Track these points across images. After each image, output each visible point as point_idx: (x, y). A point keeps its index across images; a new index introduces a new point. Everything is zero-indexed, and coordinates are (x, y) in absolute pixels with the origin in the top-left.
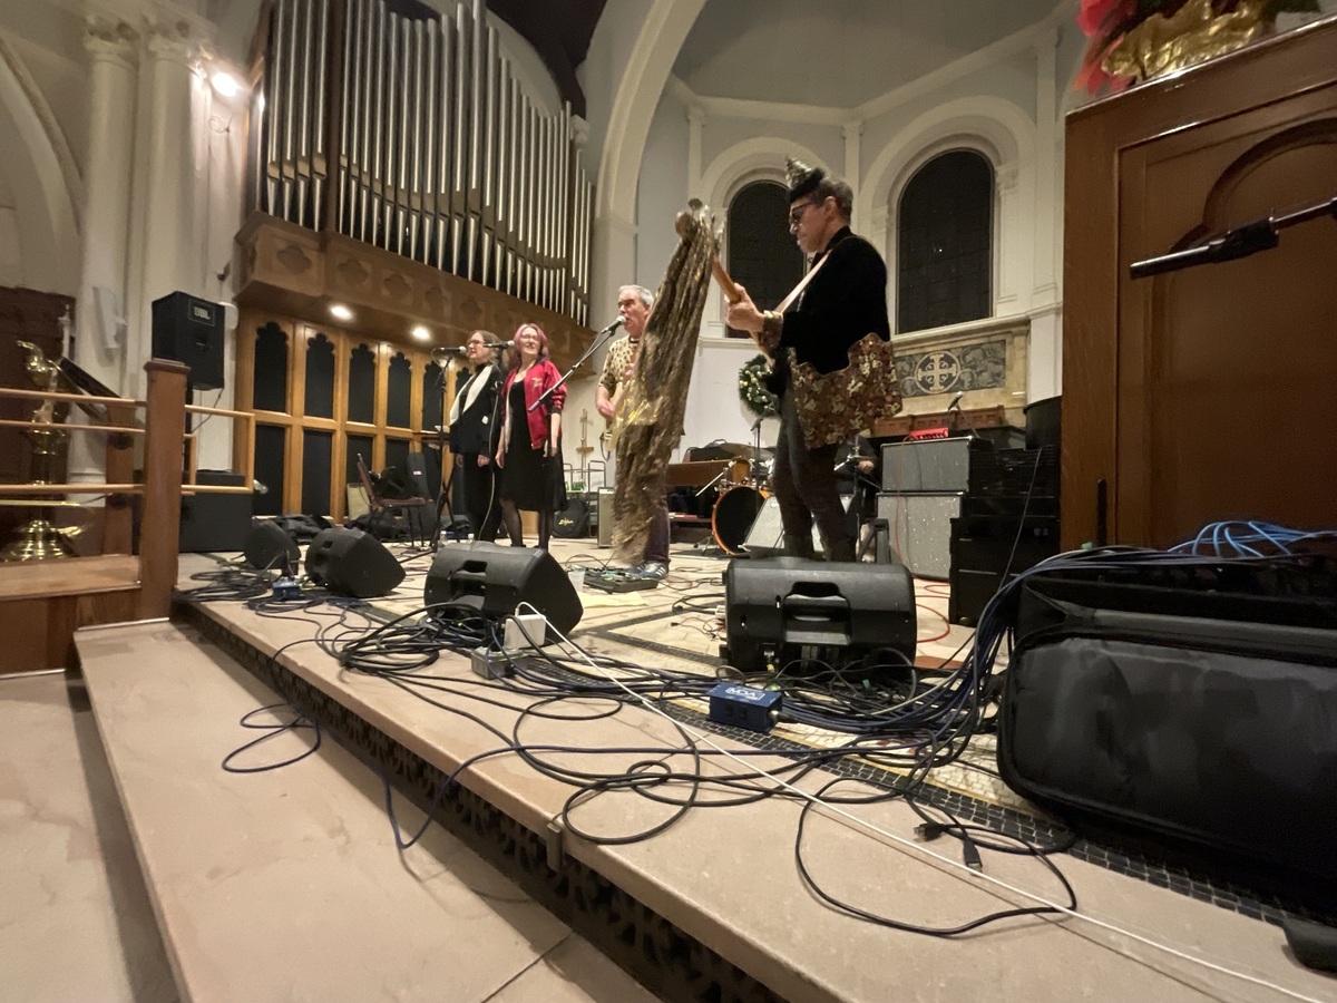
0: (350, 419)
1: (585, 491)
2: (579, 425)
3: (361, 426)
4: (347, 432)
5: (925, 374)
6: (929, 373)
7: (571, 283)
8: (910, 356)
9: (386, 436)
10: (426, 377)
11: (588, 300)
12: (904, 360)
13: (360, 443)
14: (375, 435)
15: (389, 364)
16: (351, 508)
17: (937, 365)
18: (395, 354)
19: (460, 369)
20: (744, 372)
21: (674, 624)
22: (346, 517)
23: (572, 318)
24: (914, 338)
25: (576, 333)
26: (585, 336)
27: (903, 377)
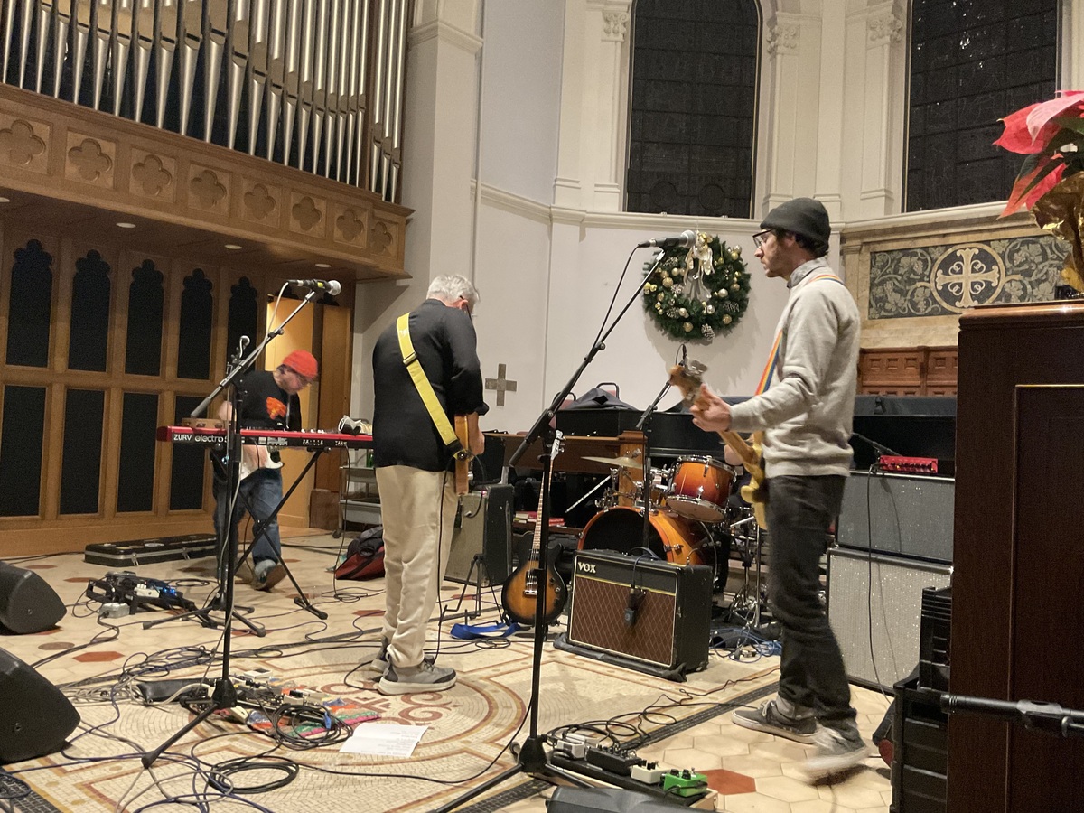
0: (9, 361)
5: (948, 279)
6: (954, 279)
7: (371, 133)
8: (924, 248)
9: (67, 386)
10: (133, 287)
11: (400, 159)
12: (916, 255)
15: (76, 270)
17: (967, 267)
18: (84, 256)
20: (651, 270)
23: (373, 190)
24: (933, 221)
25: (378, 213)
26: (395, 218)
27: (911, 282)
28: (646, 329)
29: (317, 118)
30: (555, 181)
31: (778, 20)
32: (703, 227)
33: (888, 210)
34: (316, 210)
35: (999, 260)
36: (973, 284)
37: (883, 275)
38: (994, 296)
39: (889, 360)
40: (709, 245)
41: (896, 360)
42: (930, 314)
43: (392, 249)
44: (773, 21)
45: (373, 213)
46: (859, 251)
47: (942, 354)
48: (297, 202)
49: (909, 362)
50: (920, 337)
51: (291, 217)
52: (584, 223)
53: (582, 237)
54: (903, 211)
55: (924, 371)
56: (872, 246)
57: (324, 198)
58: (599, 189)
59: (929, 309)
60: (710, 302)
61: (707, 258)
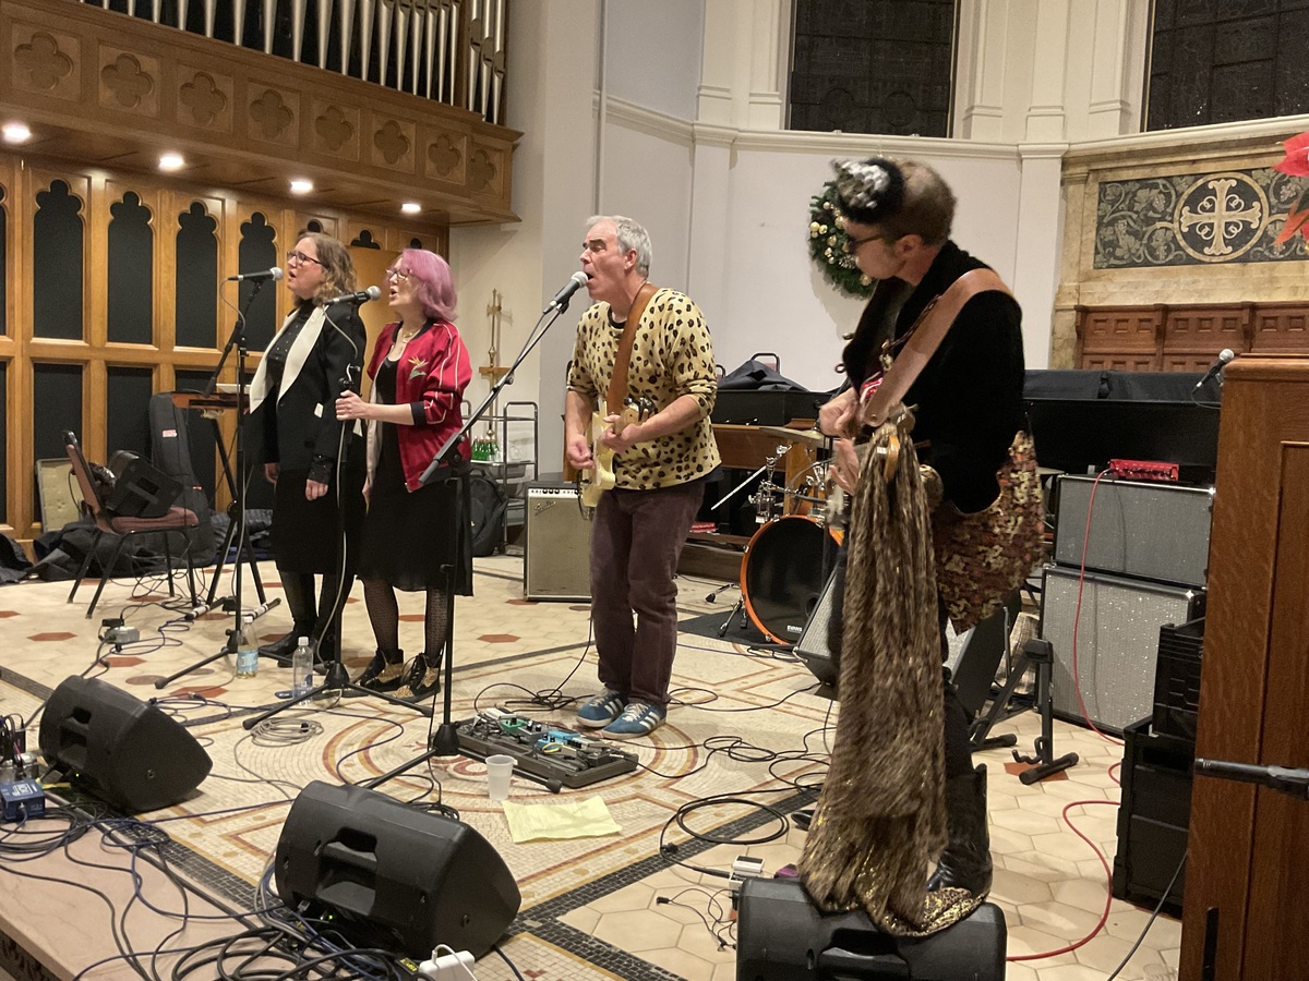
0: (38, 334)
1: (496, 460)
2: (484, 322)
3: (57, 346)
4: (32, 359)
5: (1196, 218)
6: (1204, 218)
7: (468, 33)
8: (1168, 178)
9: (107, 363)
10: (180, 237)
11: (503, 65)
12: (1156, 186)
13: (58, 379)
14: (87, 362)
15: (111, 217)
16: (48, 510)
18: (120, 198)
19: (248, 218)
20: (820, 205)
21: (661, 900)
22: (36, 525)
23: (471, 108)
24: (1179, 143)
25: (479, 139)
26: (498, 143)
27: (1149, 221)
28: (812, 281)
29: (401, 16)
30: (699, 89)
32: (887, 149)
33: (1123, 129)
34: (403, 137)
35: (1262, 194)
36: (1228, 224)
37: (1113, 213)
38: (1254, 241)
39: (1119, 321)
41: (1127, 321)
42: (1171, 263)
43: (496, 184)
45: (473, 139)
46: (1085, 181)
47: (1184, 315)
48: (380, 128)
49: (1144, 323)
50: (1157, 292)
51: (374, 147)
52: (735, 144)
53: (733, 163)
54: (1142, 131)
55: (1161, 334)
56: (1101, 175)
57: (413, 121)
58: (754, 99)
59: (1171, 257)
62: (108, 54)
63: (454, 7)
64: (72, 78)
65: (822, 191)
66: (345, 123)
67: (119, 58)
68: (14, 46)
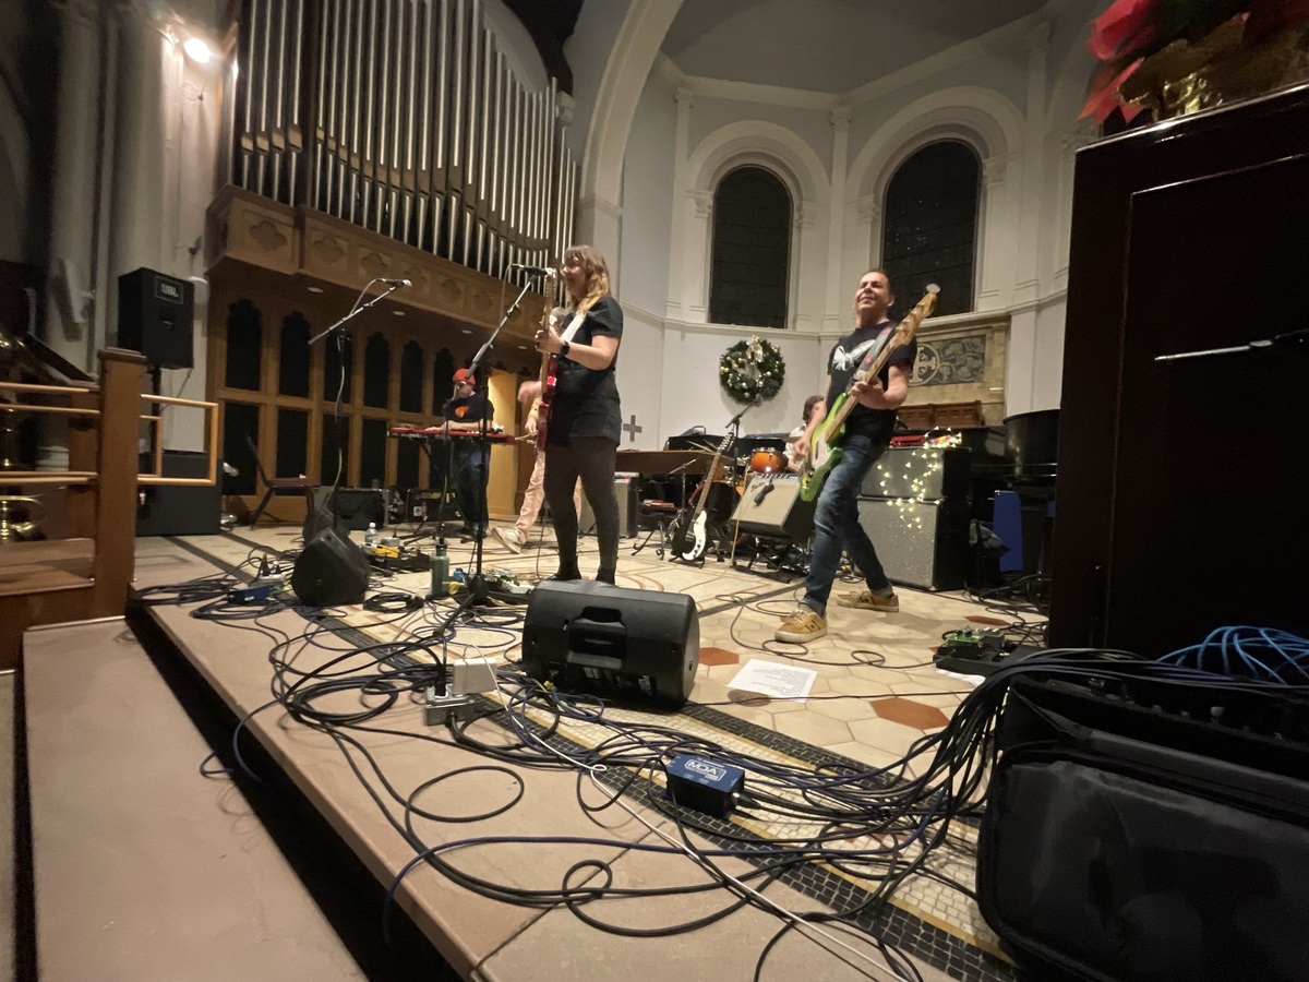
0: (324, 398)
4: (322, 412)
9: (363, 417)
10: (405, 356)
20: (725, 359)
28: (722, 397)
29: (520, 252)
30: (667, 303)
31: (804, 206)
32: (757, 333)
35: (936, 353)
36: (920, 368)
38: (933, 375)
40: (761, 344)
44: (801, 205)
52: (685, 329)
53: (683, 338)
58: (692, 308)
60: (761, 379)
61: (760, 352)
62: (365, 252)
63: (547, 252)
64: (343, 260)
65: (726, 352)
66: (489, 300)
67: (372, 254)
68: (313, 241)
